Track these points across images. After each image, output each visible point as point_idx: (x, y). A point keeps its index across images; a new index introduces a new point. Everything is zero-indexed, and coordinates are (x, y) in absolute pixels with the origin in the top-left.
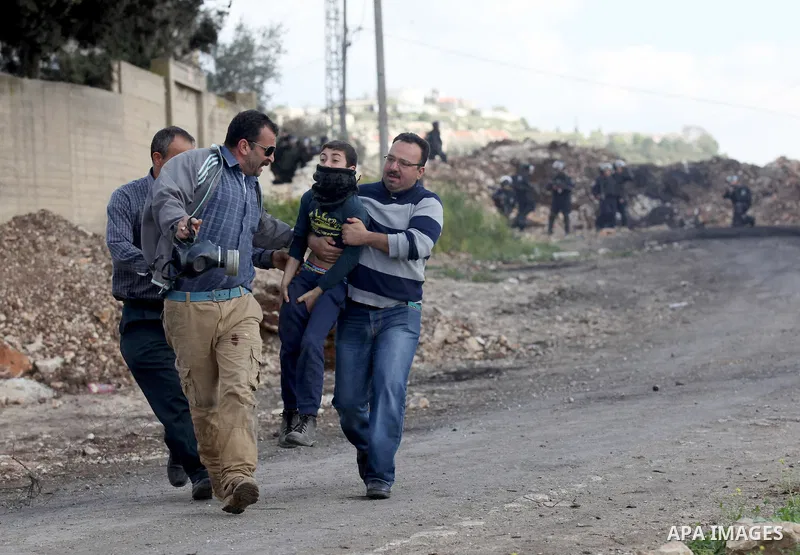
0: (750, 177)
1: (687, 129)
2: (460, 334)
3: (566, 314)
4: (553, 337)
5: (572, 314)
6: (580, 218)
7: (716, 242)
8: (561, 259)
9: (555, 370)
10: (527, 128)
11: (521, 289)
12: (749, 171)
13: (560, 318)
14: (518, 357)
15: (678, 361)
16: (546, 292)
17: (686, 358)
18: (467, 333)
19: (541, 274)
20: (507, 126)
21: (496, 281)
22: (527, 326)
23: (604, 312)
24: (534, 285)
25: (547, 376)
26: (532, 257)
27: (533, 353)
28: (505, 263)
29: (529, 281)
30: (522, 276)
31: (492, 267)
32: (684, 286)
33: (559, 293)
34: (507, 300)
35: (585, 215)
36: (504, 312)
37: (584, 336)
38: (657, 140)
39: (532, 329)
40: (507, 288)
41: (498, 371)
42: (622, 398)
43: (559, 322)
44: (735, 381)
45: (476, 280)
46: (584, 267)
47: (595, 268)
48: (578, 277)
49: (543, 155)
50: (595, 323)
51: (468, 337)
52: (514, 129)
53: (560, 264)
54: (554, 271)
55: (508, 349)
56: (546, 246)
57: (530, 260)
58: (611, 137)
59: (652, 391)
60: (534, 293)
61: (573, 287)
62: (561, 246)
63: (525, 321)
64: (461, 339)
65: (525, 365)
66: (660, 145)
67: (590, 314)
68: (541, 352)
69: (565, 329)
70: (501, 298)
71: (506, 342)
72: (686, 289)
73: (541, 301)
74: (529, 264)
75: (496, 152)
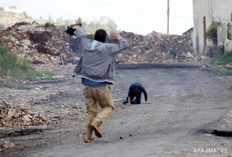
0: (139, 41)
1: (102, 18)
2: (20, 114)
3: (65, 104)
4: (62, 115)
5: (68, 104)
6: (60, 60)
7: (128, 71)
8: (56, 79)
9: (68, 130)
10: (27, 17)
11: (42, 93)
12: (139, 38)
13: (63, 106)
14: (48, 124)
15: (125, 125)
16: (54, 94)
17: (128, 124)
18: (24, 113)
19: (50, 85)
20: (17, 16)
21: (29, 89)
22: (48, 110)
23: (83, 103)
24: (47, 91)
25: (65, 132)
26: (43, 78)
27: (55, 122)
28: (30, 81)
29: (45, 89)
30: (40, 87)
31: (25, 82)
32: (118, 91)
33: (60, 94)
34: (35, 98)
35: (63, 58)
36: (36, 103)
37: (77, 114)
38: (88, 23)
39: (50, 111)
40: (35, 92)
41: (41, 130)
42: (107, 142)
43: (63, 108)
44: (156, 134)
45: (19, 88)
46: (68, 83)
47: (74, 83)
48: (67, 87)
49: (42, 30)
50: (80, 108)
51: (24, 115)
52: (20, 17)
53: (57, 80)
54: (55, 84)
55: (43, 120)
56: (48, 73)
57: (42, 79)
58: (66, 22)
59: (120, 139)
60: (49, 94)
61: (66, 92)
62: (55, 73)
63: (47, 108)
64: (21, 116)
65: (52, 128)
66: (89, 25)
67: (77, 104)
68: (59, 122)
69: (67, 111)
70: (33, 97)
71: (42, 117)
72: (119, 93)
73: (52, 98)
74: (42, 81)
75: (19, 28)
